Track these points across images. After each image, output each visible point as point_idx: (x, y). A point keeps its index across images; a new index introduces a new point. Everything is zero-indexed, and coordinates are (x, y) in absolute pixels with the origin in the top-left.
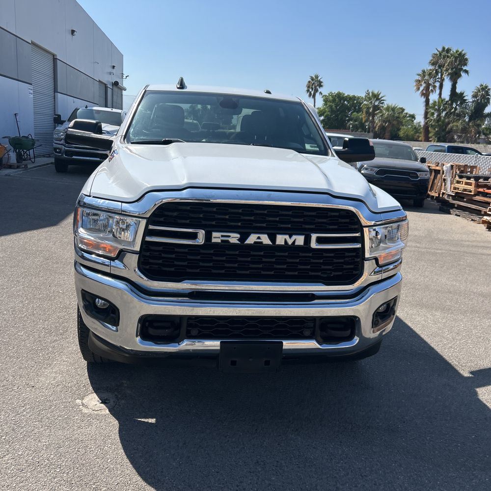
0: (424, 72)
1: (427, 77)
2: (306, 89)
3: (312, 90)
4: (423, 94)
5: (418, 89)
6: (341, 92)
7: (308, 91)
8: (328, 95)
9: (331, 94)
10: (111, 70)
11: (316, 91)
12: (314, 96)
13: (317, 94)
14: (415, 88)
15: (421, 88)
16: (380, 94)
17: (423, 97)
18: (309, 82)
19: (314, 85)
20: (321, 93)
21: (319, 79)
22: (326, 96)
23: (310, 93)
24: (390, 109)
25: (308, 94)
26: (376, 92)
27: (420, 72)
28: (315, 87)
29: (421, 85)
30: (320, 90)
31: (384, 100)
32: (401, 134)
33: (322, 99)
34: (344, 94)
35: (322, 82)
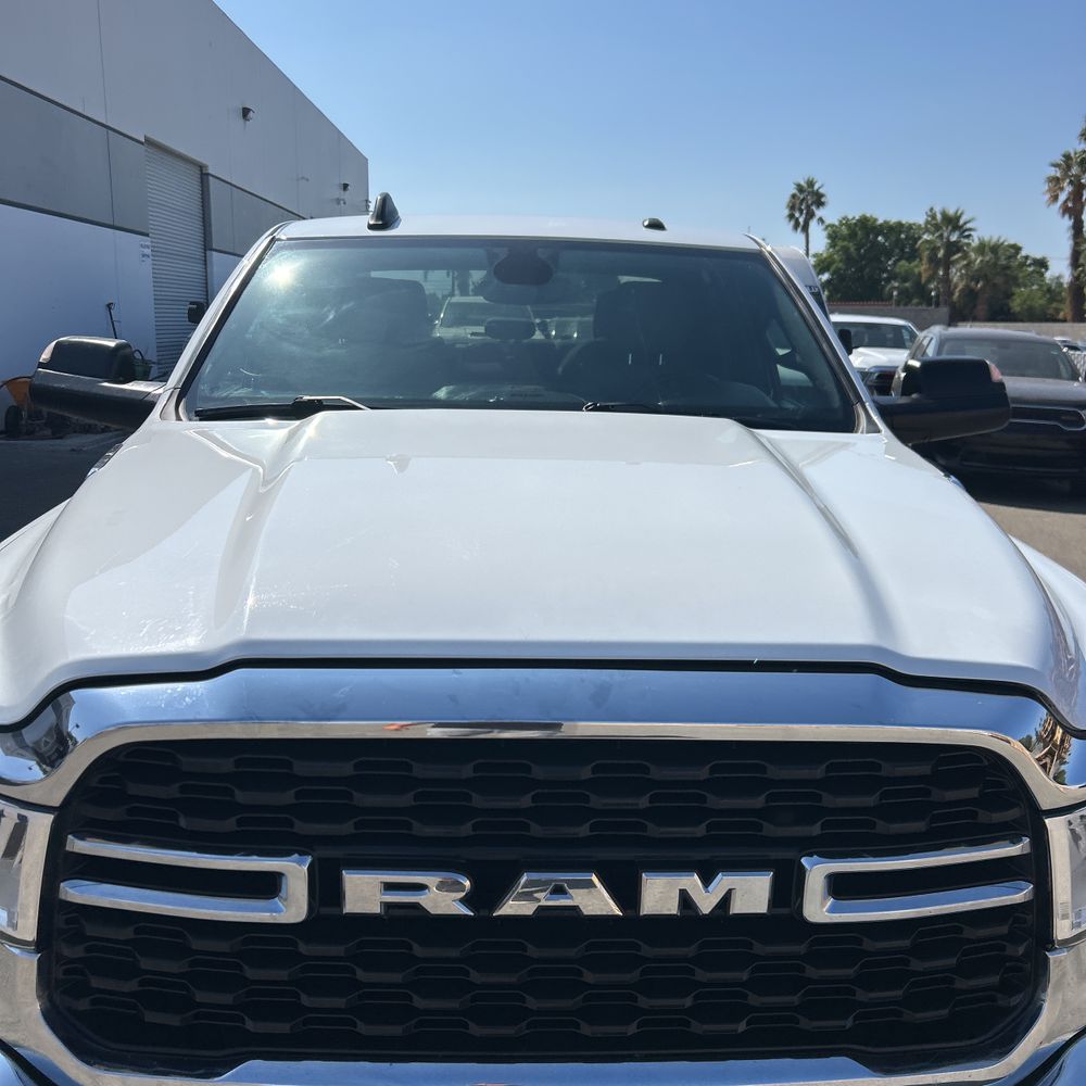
0: (1067, 157)
1: (1075, 170)
2: (787, 212)
3: (801, 213)
4: (1066, 210)
5: (1055, 198)
6: (868, 215)
7: (791, 216)
8: (837, 223)
9: (845, 222)
10: (339, 193)
11: (810, 215)
12: (805, 229)
13: (813, 224)
14: (1048, 196)
15: (1063, 197)
16: (962, 214)
17: (1067, 216)
18: (794, 196)
19: (806, 203)
20: (821, 220)
21: (816, 187)
22: (832, 226)
23: (797, 220)
24: (987, 249)
25: (792, 223)
26: (951, 212)
27: (1059, 159)
28: (808, 207)
29: (1062, 189)
30: (819, 213)
31: (970, 229)
32: (1016, 305)
33: (825, 234)
34: (876, 220)
35: (822, 196)
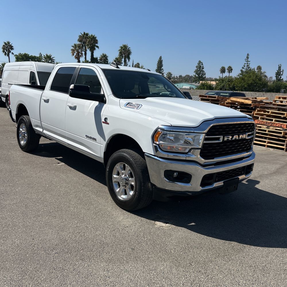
0: (75, 45)
1: (77, 48)
2: (2, 50)
5: (73, 54)
6: (26, 53)
7: (4, 51)
8: (18, 55)
9: (20, 54)
11: (9, 52)
12: (8, 55)
13: (10, 54)
14: (72, 54)
15: (75, 54)
16: (51, 56)
17: (76, 59)
18: (4, 46)
20: (13, 53)
21: (10, 44)
22: (17, 55)
23: (6, 52)
25: (4, 53)
26: (49, 55)
27: (73, 45)
28: (9, 49)
29: (75, 52)
30: (12, 51)
31: (54, 60)
33: (15, 57)
34: (29, 55)
35: (13, 47)
